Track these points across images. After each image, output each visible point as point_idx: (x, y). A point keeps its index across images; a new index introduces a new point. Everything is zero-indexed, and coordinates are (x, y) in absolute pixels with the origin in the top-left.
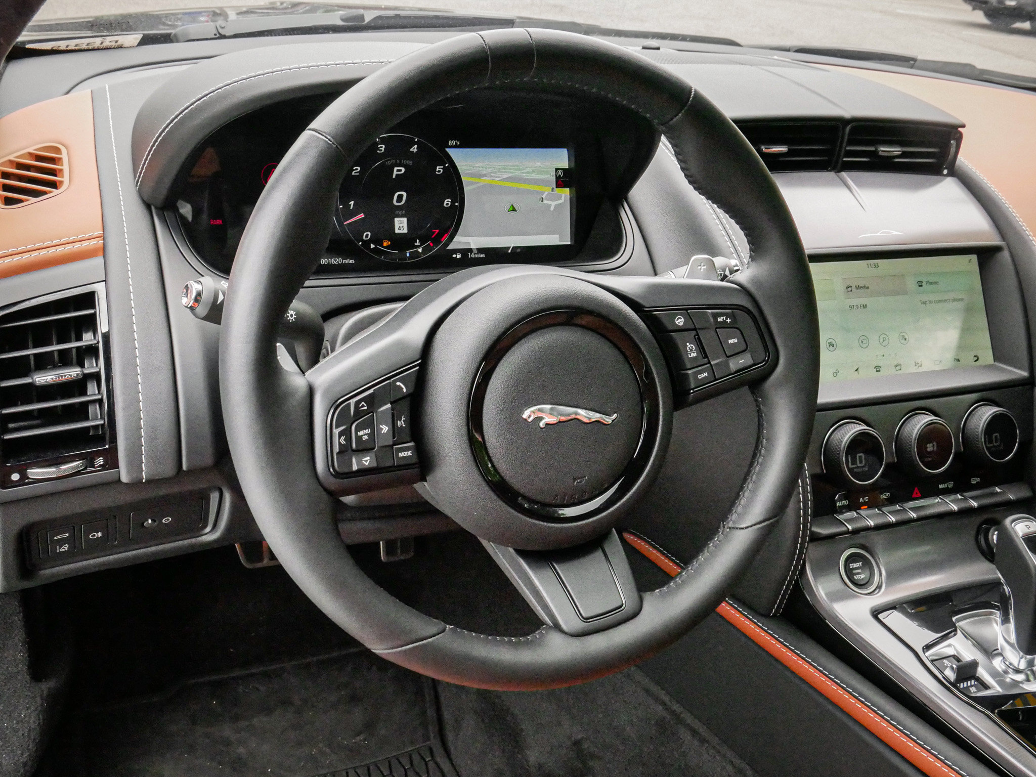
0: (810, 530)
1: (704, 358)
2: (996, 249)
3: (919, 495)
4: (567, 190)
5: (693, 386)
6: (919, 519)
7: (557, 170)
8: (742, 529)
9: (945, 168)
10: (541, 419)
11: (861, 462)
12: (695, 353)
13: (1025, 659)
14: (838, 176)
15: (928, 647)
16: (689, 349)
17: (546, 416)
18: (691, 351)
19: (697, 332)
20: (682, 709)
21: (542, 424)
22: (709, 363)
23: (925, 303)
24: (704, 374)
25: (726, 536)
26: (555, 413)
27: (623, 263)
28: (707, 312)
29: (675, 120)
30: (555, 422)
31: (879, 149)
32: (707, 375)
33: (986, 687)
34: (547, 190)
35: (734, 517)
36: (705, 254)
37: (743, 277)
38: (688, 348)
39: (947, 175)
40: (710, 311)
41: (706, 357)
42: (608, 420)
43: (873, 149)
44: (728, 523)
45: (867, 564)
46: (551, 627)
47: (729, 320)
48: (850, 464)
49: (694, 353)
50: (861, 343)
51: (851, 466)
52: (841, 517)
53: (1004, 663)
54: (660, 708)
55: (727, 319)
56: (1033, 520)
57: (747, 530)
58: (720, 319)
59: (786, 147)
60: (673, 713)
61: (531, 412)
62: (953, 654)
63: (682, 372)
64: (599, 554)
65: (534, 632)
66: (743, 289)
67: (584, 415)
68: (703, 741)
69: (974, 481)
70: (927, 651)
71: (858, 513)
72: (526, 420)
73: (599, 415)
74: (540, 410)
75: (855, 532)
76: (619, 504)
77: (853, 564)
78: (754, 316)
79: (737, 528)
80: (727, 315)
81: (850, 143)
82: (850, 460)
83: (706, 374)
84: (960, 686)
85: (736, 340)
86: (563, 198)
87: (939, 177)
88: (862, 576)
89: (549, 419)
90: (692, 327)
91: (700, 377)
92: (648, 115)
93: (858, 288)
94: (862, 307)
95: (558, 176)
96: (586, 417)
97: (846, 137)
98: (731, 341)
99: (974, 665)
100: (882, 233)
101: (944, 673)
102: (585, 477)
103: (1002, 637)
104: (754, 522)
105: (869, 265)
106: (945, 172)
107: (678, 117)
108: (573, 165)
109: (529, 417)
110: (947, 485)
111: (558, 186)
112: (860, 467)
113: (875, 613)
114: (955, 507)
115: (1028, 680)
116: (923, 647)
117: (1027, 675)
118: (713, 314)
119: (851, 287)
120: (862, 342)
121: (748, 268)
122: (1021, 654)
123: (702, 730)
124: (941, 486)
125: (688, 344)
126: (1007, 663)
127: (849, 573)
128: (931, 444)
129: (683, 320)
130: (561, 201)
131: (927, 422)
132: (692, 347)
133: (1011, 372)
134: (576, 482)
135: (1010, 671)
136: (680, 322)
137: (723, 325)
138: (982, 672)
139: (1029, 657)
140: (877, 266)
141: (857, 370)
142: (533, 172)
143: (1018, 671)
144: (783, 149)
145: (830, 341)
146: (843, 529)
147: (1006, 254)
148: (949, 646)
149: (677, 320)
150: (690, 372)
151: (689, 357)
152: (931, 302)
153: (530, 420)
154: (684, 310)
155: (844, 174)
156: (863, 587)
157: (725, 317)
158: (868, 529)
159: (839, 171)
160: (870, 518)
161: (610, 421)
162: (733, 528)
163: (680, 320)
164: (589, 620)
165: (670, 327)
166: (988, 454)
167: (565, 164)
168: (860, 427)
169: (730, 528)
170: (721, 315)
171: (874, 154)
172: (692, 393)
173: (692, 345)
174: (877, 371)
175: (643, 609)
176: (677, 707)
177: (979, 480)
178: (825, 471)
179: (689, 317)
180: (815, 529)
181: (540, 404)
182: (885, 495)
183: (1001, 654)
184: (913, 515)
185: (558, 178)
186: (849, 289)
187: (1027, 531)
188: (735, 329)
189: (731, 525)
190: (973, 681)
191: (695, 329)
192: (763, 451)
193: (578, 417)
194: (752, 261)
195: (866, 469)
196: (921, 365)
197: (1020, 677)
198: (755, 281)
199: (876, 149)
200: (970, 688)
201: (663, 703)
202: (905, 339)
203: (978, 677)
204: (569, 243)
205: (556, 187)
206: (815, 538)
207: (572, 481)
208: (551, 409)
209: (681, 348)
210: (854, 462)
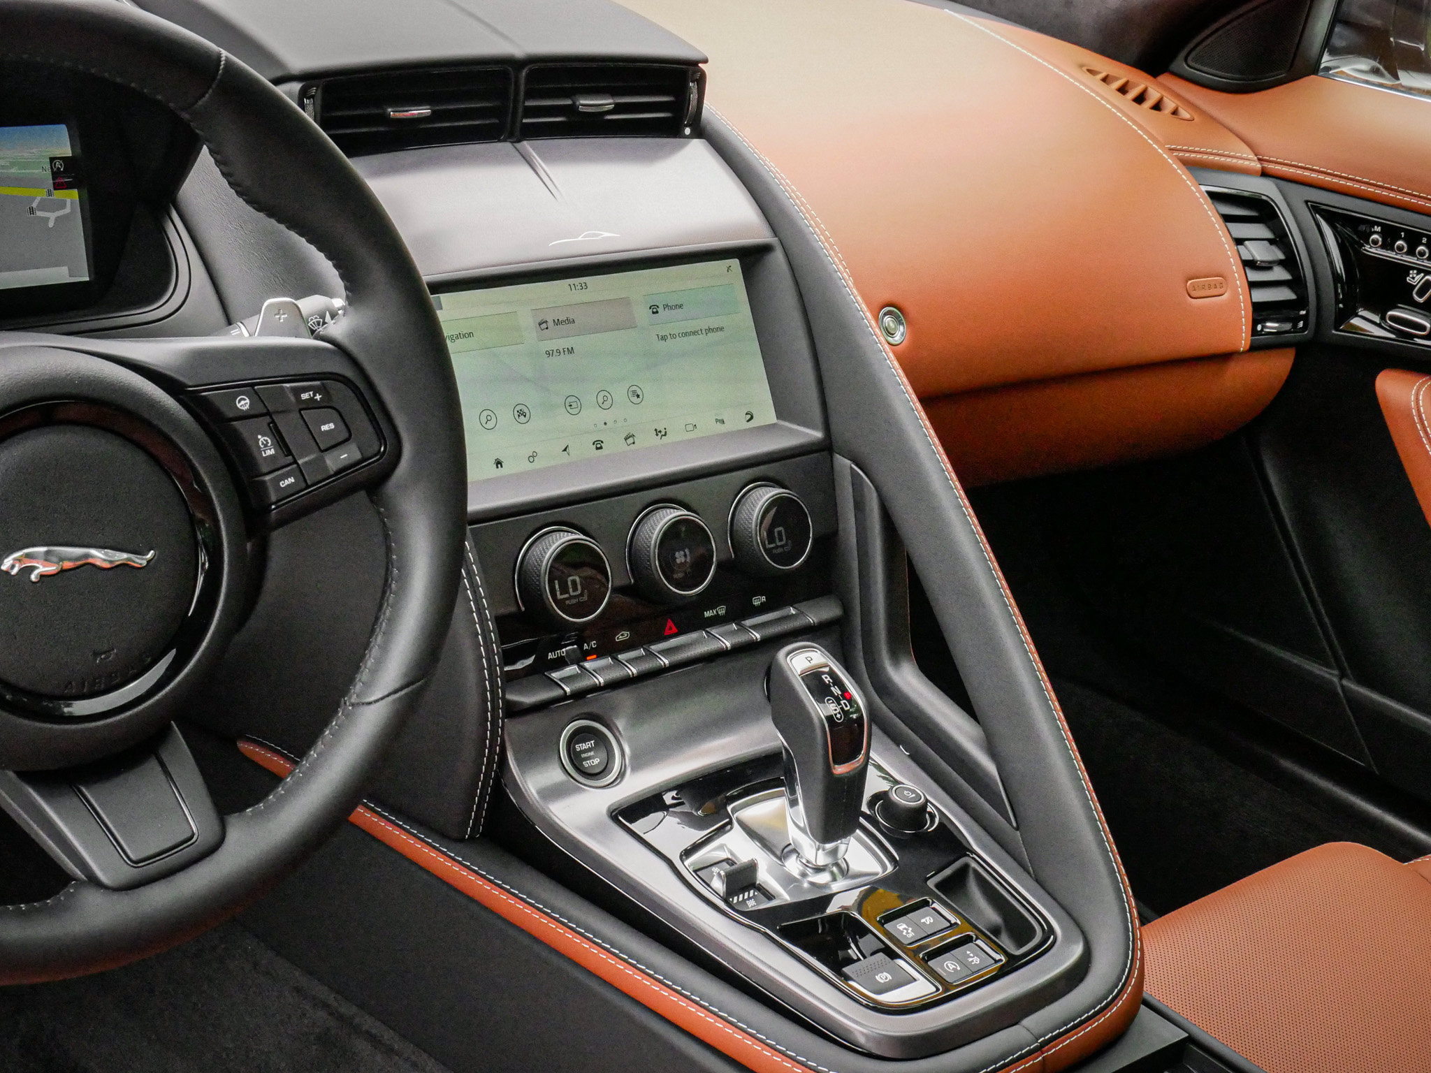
0: (503, 698)
1: (287, 456)
2: (764, 249)
3: (675, 630)
4: (74, 193)
5: (273, 498)
6: (674, 667)
7: (52, 160)
8: (370, 703)
9: (686, 126)
10: (33, 569)
11: (575, 589)
12: (272, 450)
13: (824, 850)
14: (516, 148)
15: (687, 853)
16: (263, 444)
17: (38, 563)
18: (266, 447)
19: (271, 417)
20: (354, 1009)
21: (33, 577)
22: (295, 462)
23: (664, 338)
24: (289, 479)
25: (347, 716)
26: (54, 559)
27: (173, 310)
28: (282, 386)
29: (200, 103)
30: (57, 571)
31: (577, 103)
32: (293, 481)
33: (769, 896)
34: (39, 195)
35: (359, 686)
36: (284, 296)
37: (338, 329)
38: (260, 443)
39: (692, 136)
40: (288, 385)
41: (289, 453)
42: (140, 561)
43: (569, 102)
44: (350, 698)
45: (602, 740)
46: (85, 882)
47: (318, 397)
48: (558, 593)
49: (270, 449)
50: (568, 408)
51: (559, 597)
52: (555, 675)
53: (800, 861)
54: (321, 1014)
55: (316, 396)
56: (815, 648)
57: (378, 704)
58: (305, 396)
59: (428, 107)
60: (341, 1018)
61: (15, 559)
62: (725, 857)
63: (257, 479)
64: (153, 765)
65: (58, 893)
66: (340, 348)
67: (99, 556)
68: (390, 1051)
69: (758, 601)
70: (687, 858)
71: (581, 667)
72: (7, 573)
73: (125, 556)
74: (28, 556)
75: (579, 695)
76: (172, 685)
77: (581, 745)
78: (357, 388)
79: (363, 704)
80: (316, 390)
81: (530, 95)
82: (557, 586)
83: (291, 480)
84: (733, 900)
85: (332, 426)
86: (68, 204)
87: (678, 139)
88: (596, 761)
89: (43, 568)
90: (265, 411)
91: (283, 484)
92: (159, 97)
93: (557, 322)
94: (566, 352)
95: (55, 170)
96: (105, 560)
97: (522, 87)
98: (325, 428)
99: (752, 868)
100: (585, 236)
101: (711, 885)
102: (113, 650)
103: (792, 823)
104: (386, 693)
105: (573, 287)
106: (688, 131)
107: (204, 99)
108: (79, 151)
109: (13, 567)
110: (717, 612)
111: (57, 186)
112: (575, 596)
113: (614, 814)
114: (727, 644)
115: (834, 879)
116: (681, 853)
117: (832, 873)
118: (293, 389)
119: (546, 322)
120: (571, 406)
121: (344, 315)
122: (817, 843)
123: (388, 1035)
124: (707, 614)
125: (259, 437)
126: (804, 861)
127: (576, 759)
128: (682, 553)
129: (248, 401)
130: (67, 210)
131: (671, 520)
132: (266, 441)
133: (798, 433)
134: (99, 659)
135: (809, 871)
136: (244, 404)
137: (311, 405)
138: (764, 876)
139: (829, 846)
140: (584, 287)
141: (565, 450)
142: (13, 164)
143: (819, 870)
144: (425, 111)
145: (518, 408)
146: (556, 693)
147: (778, 255)
148: (721, 847)
149: (239, 402)
150: (267, 478)
151: (264, 455)
152: (673, 336)
153: (14, 572)
154: (249, 387)
155: (526, 144)
156: (597, 777)
157: (311, 393)
158: (596, 689)
159: (519, 141)
160: (599, 670)
161: (144, 563)
162: (358, 704)
163: (243, 402)
164: (140, 865)
165: (230, 415)
166: (768, 559)
167: (64, 148)
168: (568, 536)
169: (353, 705)
170: (305, 390)
171: (571, 110)
172: (274, 509)
173: (266, 438)
174: (597, 448)
175: (226, 839)
176: (347, 1009)
177: (763, 599)
178: (523, 609)
179: (256, 397)
180: (511, 697)
181: (28, 547)
182: (622, 635)
183: (794, 851)
184: (665, 661)
185: (55, 174)
186: (544, 326)
187: (806, 665)
188: (330, 410)
189: (354, 699)
190: (752, 892)
191: (268, 414)
192: (393, 586)
193: (90, 560)
194: (349, 304)
195: (585, 598)
196: (666, 432)
197: (823, 878)
198: (355, 334)
199: (574, 103)
200: (747, 902)
201: (326, 1006)
202: (638, 396)
203: (759, 884)
204: (87, 279)
205: (55, 189)
206: (514, 711)
207: (91, 658)
208: (47, 553)
209: (251, 443)
210: (564, 589)
